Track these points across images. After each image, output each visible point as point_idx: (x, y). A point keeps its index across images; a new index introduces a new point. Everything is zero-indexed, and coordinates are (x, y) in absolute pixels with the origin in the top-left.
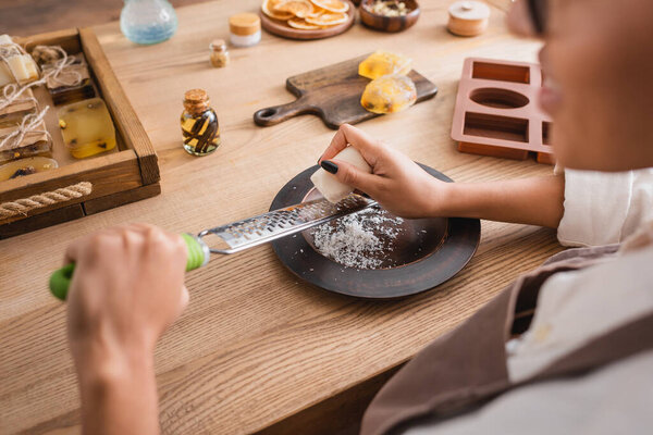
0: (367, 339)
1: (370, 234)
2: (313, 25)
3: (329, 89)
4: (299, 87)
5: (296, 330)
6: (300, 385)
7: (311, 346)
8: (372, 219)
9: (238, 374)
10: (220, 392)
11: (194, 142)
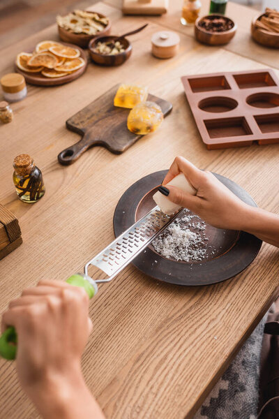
0: (225, 311)
1: (188, 233)
2: (63, 72)
3: (100, 123)
4: (78, 127)
5: (176, 321)
6: (201, 361)
7: (192, 329)
8: (183, 220)
9: (157, 369)
10: (151, 388)
11: (28, 193)
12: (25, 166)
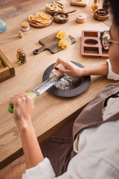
0: (69, 106)
1: (66, 81)
2: (43, 24)
3: (50, 42)
4: (42, 43)
5: (53, 106)
8: (66, 77)
9: (43, 117)
10: (40, 122)
11: (20, 61)
12: (20, 52)
